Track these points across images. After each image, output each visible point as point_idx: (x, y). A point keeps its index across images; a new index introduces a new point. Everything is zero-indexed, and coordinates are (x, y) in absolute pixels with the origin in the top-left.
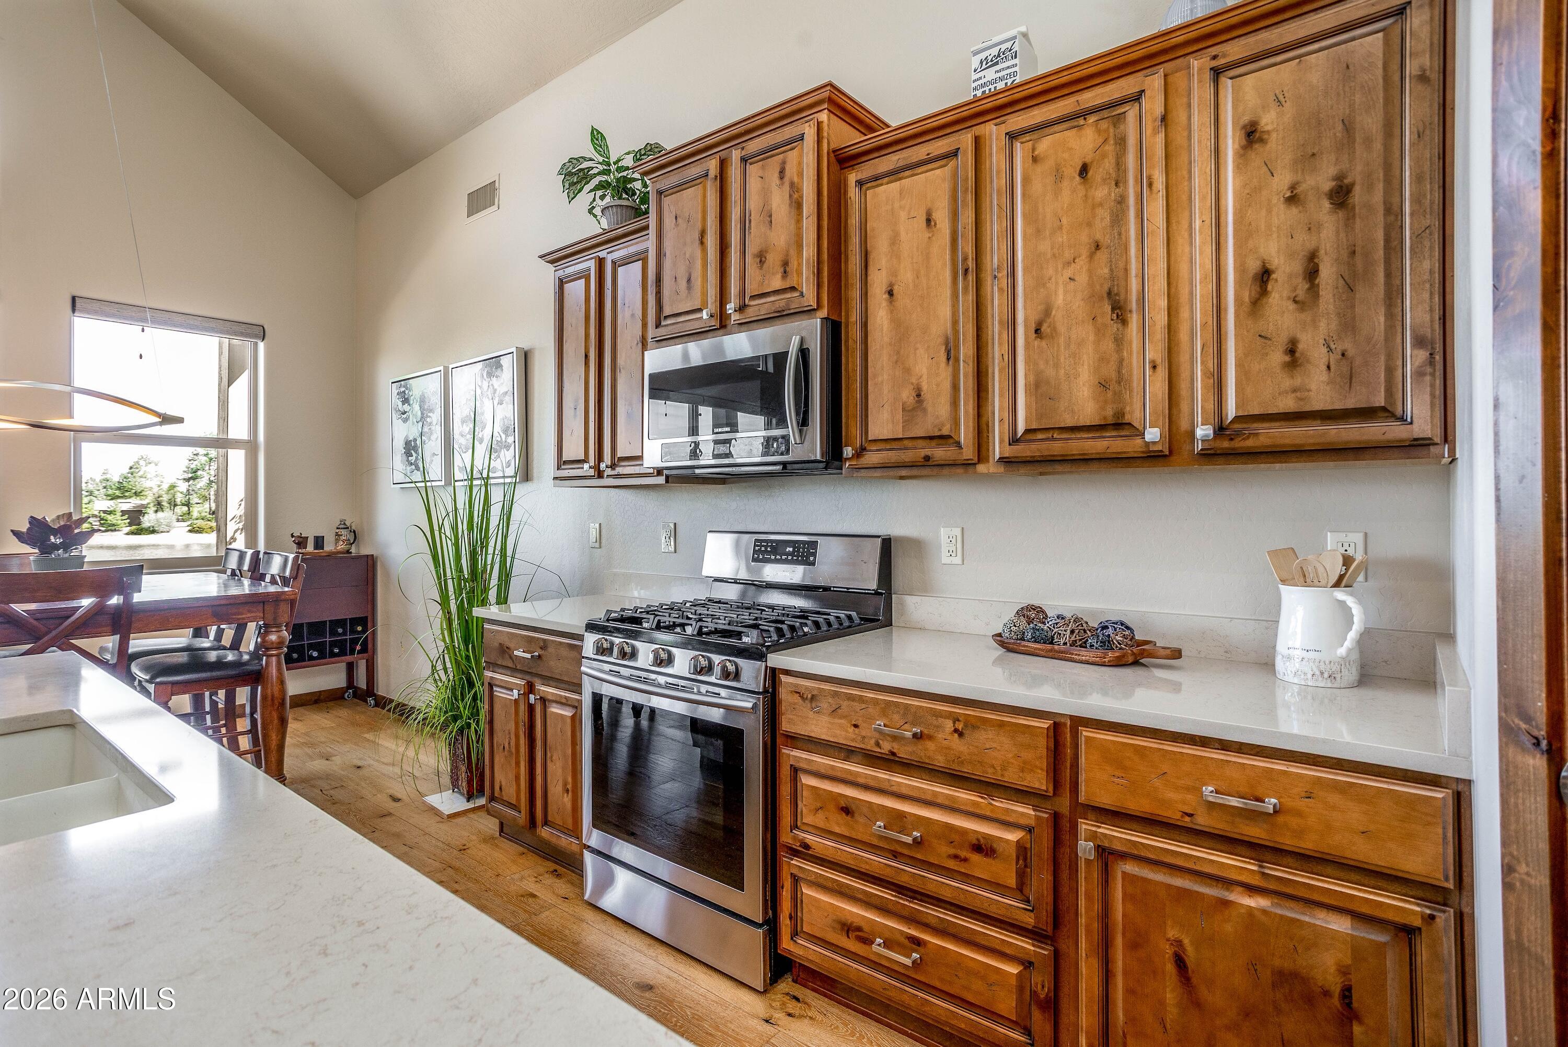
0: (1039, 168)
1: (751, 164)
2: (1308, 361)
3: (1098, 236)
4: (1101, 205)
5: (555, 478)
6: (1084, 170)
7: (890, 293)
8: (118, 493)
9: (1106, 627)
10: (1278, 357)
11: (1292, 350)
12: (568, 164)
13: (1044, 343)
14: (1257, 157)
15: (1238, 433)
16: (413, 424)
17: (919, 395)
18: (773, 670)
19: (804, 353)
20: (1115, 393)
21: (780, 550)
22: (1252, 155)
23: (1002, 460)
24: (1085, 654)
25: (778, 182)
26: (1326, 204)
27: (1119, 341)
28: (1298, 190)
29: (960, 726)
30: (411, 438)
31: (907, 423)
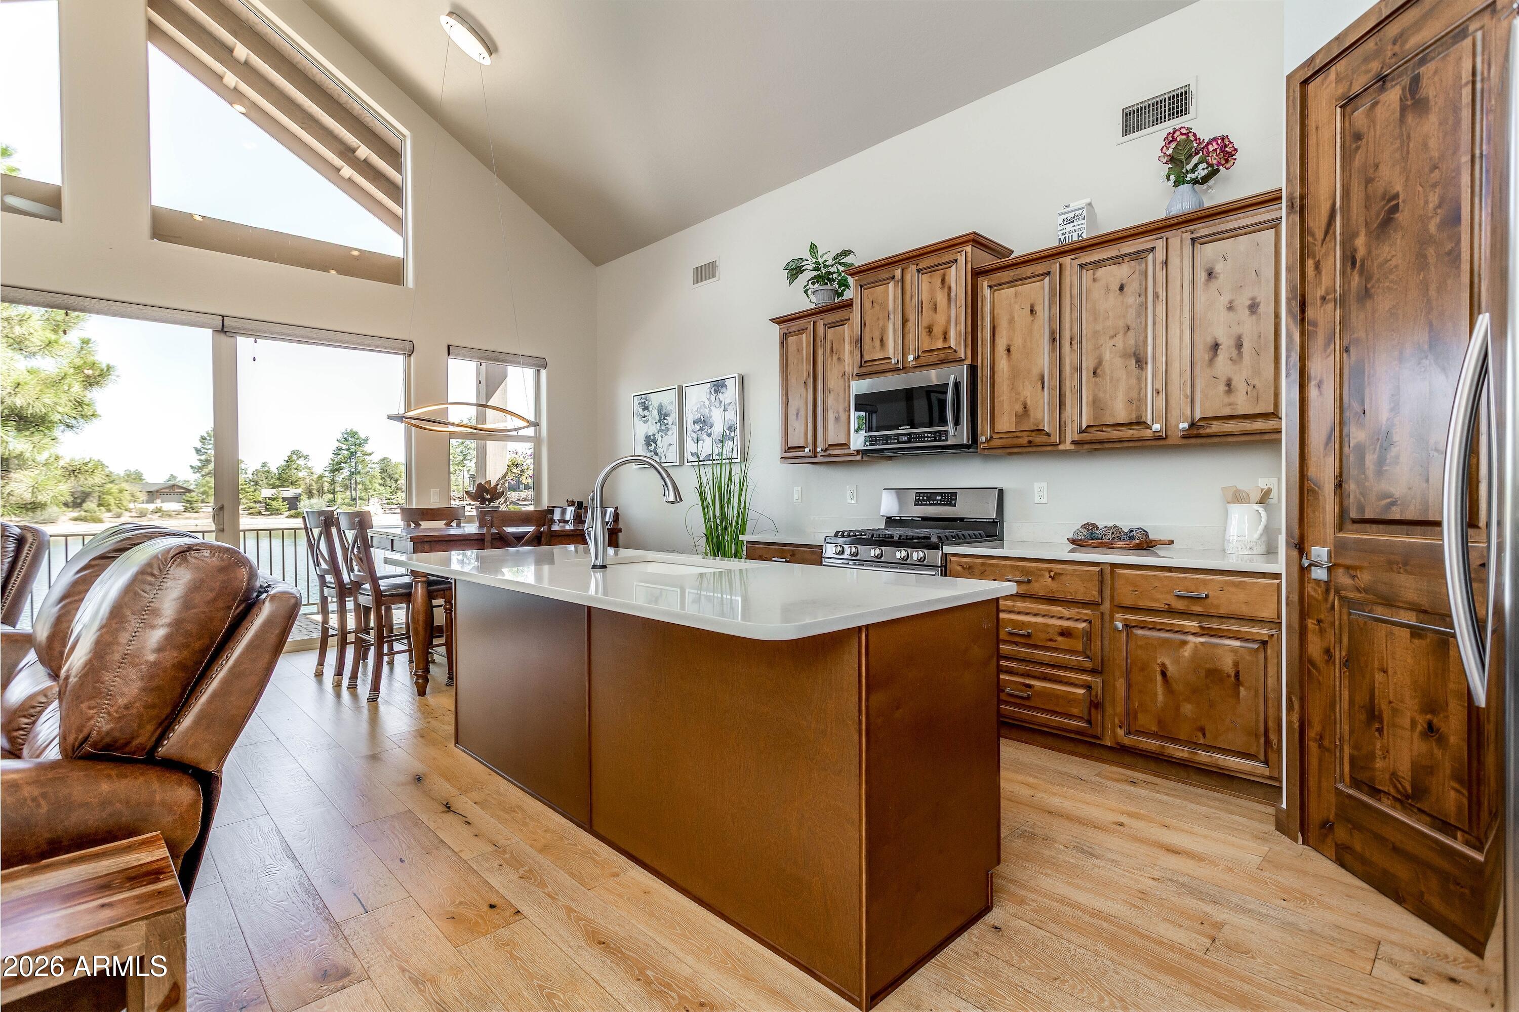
0: (1097, 285)
1: (923, 274)
2: (1237, 390)
3: (1129, 323)
4: (1131, 306)
5: (782, 458)
6: (1121, 288)
7: (1009, 351)
8: (278, 483)
9: (1132, 531)
10: (1222, 388)
11: (1229, 384)
12: (791, 263)
13: (1098, 379)
14: (1214, 285)
15: (1202, 426)
16: (652, 424)
17: (1025, 408)
18: (946, 554)
19: (957, 385)
20: (1137, 406)
21: (933, 498)
22: (1211, 284)
23: (1073, 442)
24: (1120, 544)
25: (940, 286)
26: (1247, 312)
27: (1139, 379)
28: (1234, 304)
29: (1052, 574)
30: (651, 434)
31: (1017, 423)
